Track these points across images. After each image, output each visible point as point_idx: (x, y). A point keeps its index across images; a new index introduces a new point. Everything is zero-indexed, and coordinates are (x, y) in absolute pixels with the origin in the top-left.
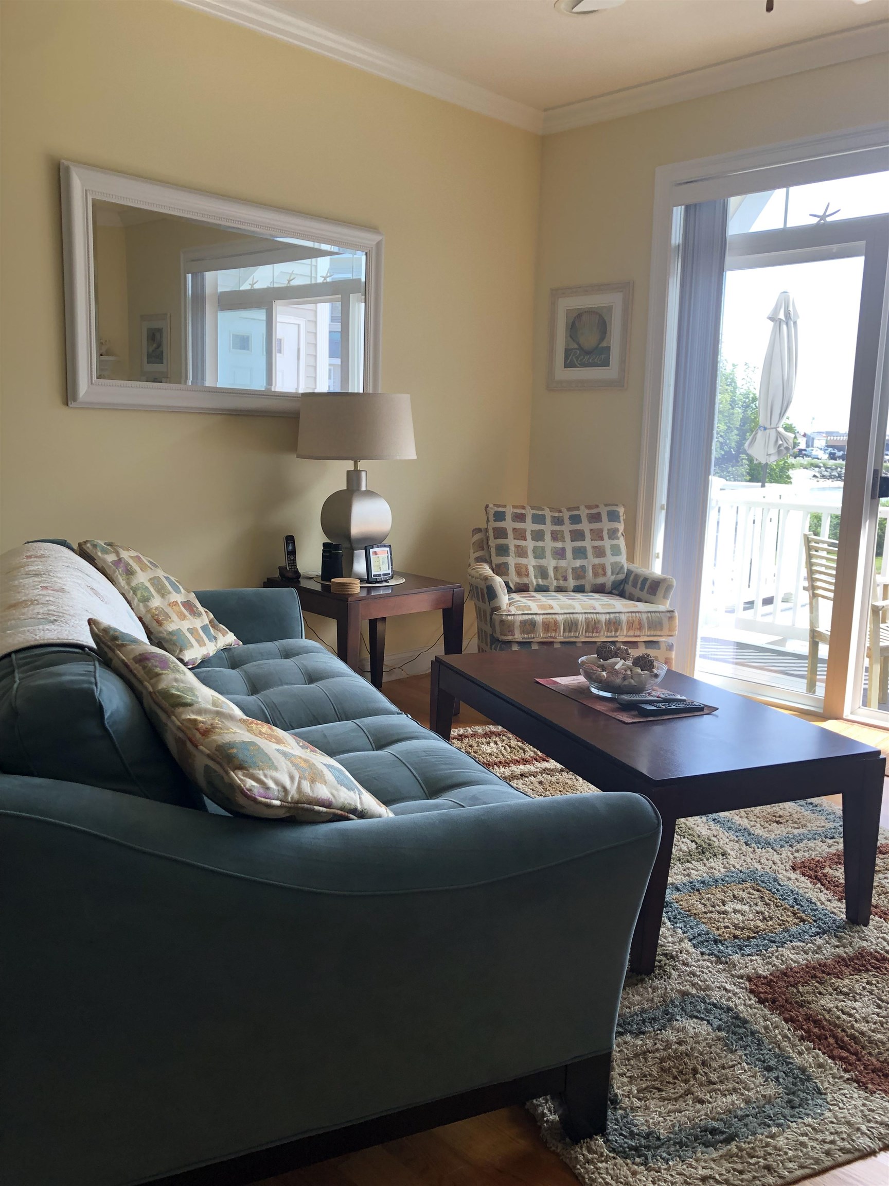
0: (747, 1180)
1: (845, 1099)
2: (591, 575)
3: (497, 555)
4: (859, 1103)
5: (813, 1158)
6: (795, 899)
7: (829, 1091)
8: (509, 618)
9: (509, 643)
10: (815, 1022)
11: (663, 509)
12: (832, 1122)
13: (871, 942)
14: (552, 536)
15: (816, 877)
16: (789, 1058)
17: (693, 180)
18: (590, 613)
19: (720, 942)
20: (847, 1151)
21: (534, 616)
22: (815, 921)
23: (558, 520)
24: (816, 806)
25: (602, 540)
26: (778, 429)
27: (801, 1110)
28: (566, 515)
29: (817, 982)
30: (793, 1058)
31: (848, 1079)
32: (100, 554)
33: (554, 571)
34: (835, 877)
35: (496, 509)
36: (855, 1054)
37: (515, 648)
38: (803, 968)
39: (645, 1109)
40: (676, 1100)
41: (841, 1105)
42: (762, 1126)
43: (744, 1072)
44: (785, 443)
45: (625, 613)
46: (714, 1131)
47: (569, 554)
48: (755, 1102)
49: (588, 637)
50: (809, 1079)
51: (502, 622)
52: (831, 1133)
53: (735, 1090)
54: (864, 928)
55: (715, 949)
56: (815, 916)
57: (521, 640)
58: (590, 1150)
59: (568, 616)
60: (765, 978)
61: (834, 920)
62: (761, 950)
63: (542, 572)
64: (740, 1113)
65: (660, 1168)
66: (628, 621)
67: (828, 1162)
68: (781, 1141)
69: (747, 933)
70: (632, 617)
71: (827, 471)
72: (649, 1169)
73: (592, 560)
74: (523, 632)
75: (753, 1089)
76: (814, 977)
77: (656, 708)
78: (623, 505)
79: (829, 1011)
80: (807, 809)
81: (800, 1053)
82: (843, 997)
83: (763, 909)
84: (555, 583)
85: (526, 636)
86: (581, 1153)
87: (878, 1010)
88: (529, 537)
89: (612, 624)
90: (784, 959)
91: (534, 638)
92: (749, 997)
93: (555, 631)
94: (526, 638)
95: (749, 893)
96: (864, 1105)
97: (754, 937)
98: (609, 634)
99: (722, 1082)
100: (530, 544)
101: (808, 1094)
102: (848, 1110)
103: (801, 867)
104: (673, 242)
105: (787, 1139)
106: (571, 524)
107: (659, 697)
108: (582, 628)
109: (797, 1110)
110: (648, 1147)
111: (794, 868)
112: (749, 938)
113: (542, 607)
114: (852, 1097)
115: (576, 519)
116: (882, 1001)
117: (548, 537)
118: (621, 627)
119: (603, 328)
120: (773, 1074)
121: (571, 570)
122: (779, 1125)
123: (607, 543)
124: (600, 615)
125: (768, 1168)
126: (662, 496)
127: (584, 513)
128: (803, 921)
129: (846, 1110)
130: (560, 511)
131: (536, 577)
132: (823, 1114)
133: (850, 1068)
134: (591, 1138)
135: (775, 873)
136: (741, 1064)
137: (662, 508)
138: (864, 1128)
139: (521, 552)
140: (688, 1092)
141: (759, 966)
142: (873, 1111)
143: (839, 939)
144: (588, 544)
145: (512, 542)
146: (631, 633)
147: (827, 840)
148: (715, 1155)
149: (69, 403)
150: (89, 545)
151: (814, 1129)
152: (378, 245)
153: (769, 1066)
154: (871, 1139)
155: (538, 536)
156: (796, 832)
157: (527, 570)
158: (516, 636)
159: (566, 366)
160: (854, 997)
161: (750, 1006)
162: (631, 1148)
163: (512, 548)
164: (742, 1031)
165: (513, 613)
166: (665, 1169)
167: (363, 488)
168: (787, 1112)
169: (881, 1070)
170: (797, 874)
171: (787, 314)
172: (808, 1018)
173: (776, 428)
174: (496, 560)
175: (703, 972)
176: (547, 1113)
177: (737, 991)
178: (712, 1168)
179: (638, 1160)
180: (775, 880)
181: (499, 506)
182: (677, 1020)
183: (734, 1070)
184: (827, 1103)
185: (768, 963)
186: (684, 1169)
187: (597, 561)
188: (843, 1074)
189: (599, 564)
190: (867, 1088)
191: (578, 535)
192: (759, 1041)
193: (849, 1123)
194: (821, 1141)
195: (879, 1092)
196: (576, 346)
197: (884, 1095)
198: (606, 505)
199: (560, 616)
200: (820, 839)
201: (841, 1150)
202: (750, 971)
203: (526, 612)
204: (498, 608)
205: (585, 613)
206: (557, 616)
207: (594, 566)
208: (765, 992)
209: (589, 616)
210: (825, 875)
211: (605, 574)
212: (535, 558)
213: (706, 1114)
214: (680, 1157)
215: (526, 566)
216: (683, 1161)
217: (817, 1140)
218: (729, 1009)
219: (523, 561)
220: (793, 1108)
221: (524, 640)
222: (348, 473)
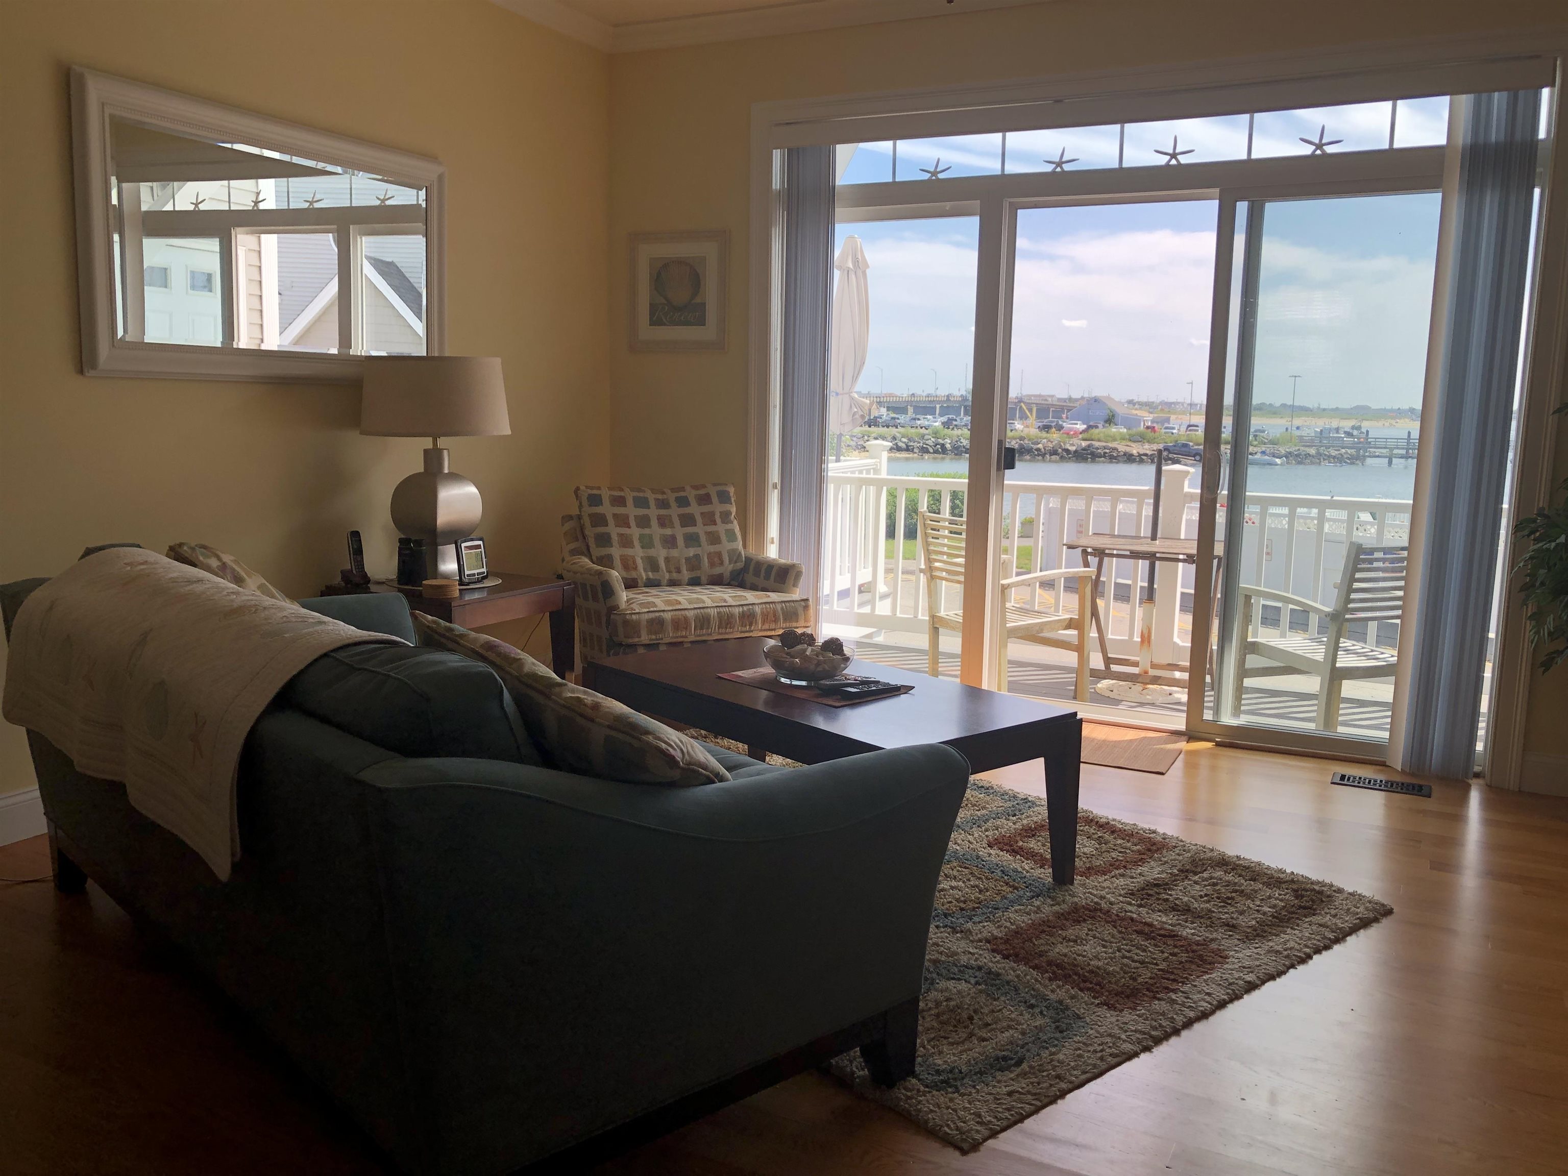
0: (1045, 1088)
1: (1101, 1019)
2: (707, 564)
3: (598, 546)
4: (1114, 1019)
5: (1091, 1064)
6: (1002, 871)
7: (1086, 1015)
8: (634, 617)
9: (633, 646)
10: (1057, 966)
11: (776, 488)
12: (1096, 1037)
13: (1080, 897)
14: (659, 522)
15: (1013, 851)
16: (1046, 995)
17: (793, 121)
18: (722, 606)
19: (950, 915)
20: (1116, 1056)
21: (662, 614)
22: (1027, 887)
23: (663, 502)
24: (988, 789)
25: (715, 524)
26: (851, 394)
27: (1069, 1032)
28: (671, 497)
29: (1047, 935)
30: (1048, 996)
31: (1098, 1004)
32: (201, 558)
33: (665, 562)
34: (1030, 849)
35: (590, 492)
36: (1098, 984)
37: (641, 651)
38: (1030, 926)
39: (939, 1054)
40: (963, 1042)
41: (1100, 1024)
42: (1041, 1049)
43: (1011, 1012)
44: (860, 410)
45: (758, 604)
46: (1005, 1058)
47: (680, 541)
48: (1029, 1033)
49: (721, 634)
50: (1067, 1008)
51: (626, 623)
52: (1099, 1045)
53: (1009, 1027)
54: (1071, 887)
55: (948, 922)
56: (1025, 883)
57: (648, 642)
58: (906, 1089)
59: (699, 611)
60: (1001, 938)
61: (1043, 884)
62: (989, 917)
63: (652, 565)
64: (1020, 1042)
65: (970, 1092)
66: (762, 613)
67: (1104, 1066)
68: (1061, 1057)
69: (971, 905)
70: (766, 608)
71: (852, 440)
72: (963, 1095)
73: (707, 548)
74: (650, 632)
75: (1024, 1023)
76: (1043, 932)
77: (858, 690)
78: (733, 484)
79: (1065, 955)
80: (980, 792)
81: (1053, 991)
82: (1072, 943)
83: (977, 883)
84: (667, 576)
85: (654, 637)
86: (900, 1093)
87: (1104, 949)
88: (632, 523)
89: (746, 617)
90: (1012, 921)
91: (662, 639)
92: (993, 956)
93: (686, 628)
94: (654, 640)
95: (958, 871)
96: (1118, 1021)
97: (978, 908)
98: (744, 629)
99: (996, 1023)
100: (635, 532)
101: (1070, 1019)
102: (1107, 1026)
103: (996, 844)
104: (774, 187)
105: (1065, 1054)
106: (679, 507)
107: (857, 680)
108: (714, 624)
109: (1065, 1033)
110: (955, 1079)
111: (990, 846)
112: (974, 909)
113: (668, 602)
114: (1106, 1017)
115: (683, 502)
116: (1106, 941)
117: (654, 522)
118: (756, 620)
119: (696, 281)
120: (1037, 1010)
121: (684, 561)
122: (1056, 1046)
123: (721, 528)
124: (733, 609)
125: (1058, 1077)
126: (774, 474)
127: (691, 494)
128: (1016, 888)
129: (1104, 1027)
130: (663, 493)
131: (645, 570)
132: (1087, 1033)
133: (1097, 995)
134: (904, 1079)
135: (974, 851)
136: (1006, 1008)
137: (775, 486)
138: (1123, 1037)
139: (626, 542)
140: (971, 1035)
141: (990, 929)
142: (1126, 1023)
143: (1053, 899)
144: (700, 529)
145: (613, 531)
146: (766, 626)
147: (1011, 818)
148: (1012, 1075)
149: (85, 370)
150: (185, 548)
151: (1084, 1044)
152: (440, 178)
153: (1032, 1004)
154: (1131, 1043)
155: (643, 522)
156: (979, 813)
157: (634, 562)
158: (643, 638)
159: (653, 323)
160: (1081, 942)
161: (998, 962)
162: (942, 1082)
163: (615, 538)
164: (998, 982)
165: (637, 611)
166: (975, 1093)
167: (446, 471)
168: (1058, 1035)
169: (1122, 993)
170: (995, 850)
171: (856, 262)
172: (1050, 963)
173: (849, 393)
174: (597, 552)
175: (944, 942)
176: (856, 1070)
177: (981, 952)
178: (1013, 1085)
179: (950, 1090)
180: (978, 857)
181: (592, 488)
182: (938, 983)
183: (1002, 1013)
184: (1087, 1024)
185: (999, 927)
186: (990, 1090)
187: (712, 549)
188: (1093, 1000)
189: (715, 553)
190: (1115, 1008)
191: (687, 520)
192: (1015, 987)
193: (1110, 1035)
194: (1093, 1051)
195: (1126, 1010)
196: (664, 301)
197: (1131, 1011)
198: (715, 485)
199: (690, 611)
200: (1004, 817)
201: (1111, 1055)
202: (985, 934)
203: (652, 609)
204: (616, 607)
205: (717, 607)
206: (686, 612)
207: (709, 555)
208: (1006, 949)
209: (721, 609)
210: (1021, 848)
211: (722, 563)
212: (642, 547)
213: (993, 1048)
214: (983, 1082)
215: (633, 558)
216: (987, 1085)
217: (1089, 1051)
218: (980, 968)
219: (629, 552)
220: (1061, 1032)
221: (651, 642)
222: (426, 452)
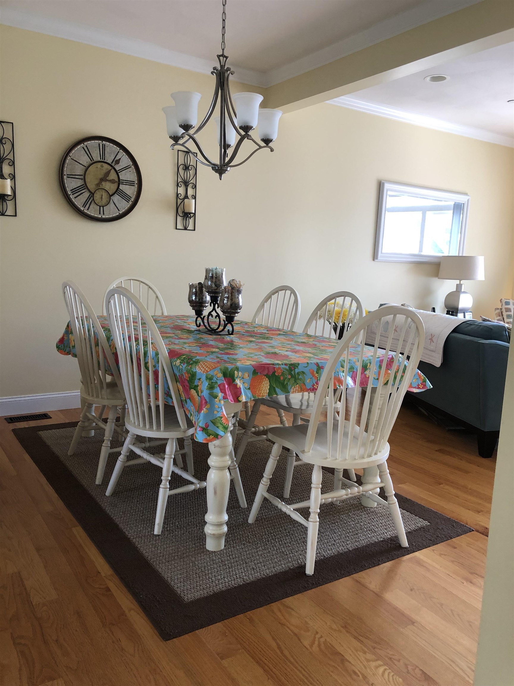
35: (506, 300)
149: (375, 259)
152: (468, 200)
167: (463, 290)
222: (457, 285)
